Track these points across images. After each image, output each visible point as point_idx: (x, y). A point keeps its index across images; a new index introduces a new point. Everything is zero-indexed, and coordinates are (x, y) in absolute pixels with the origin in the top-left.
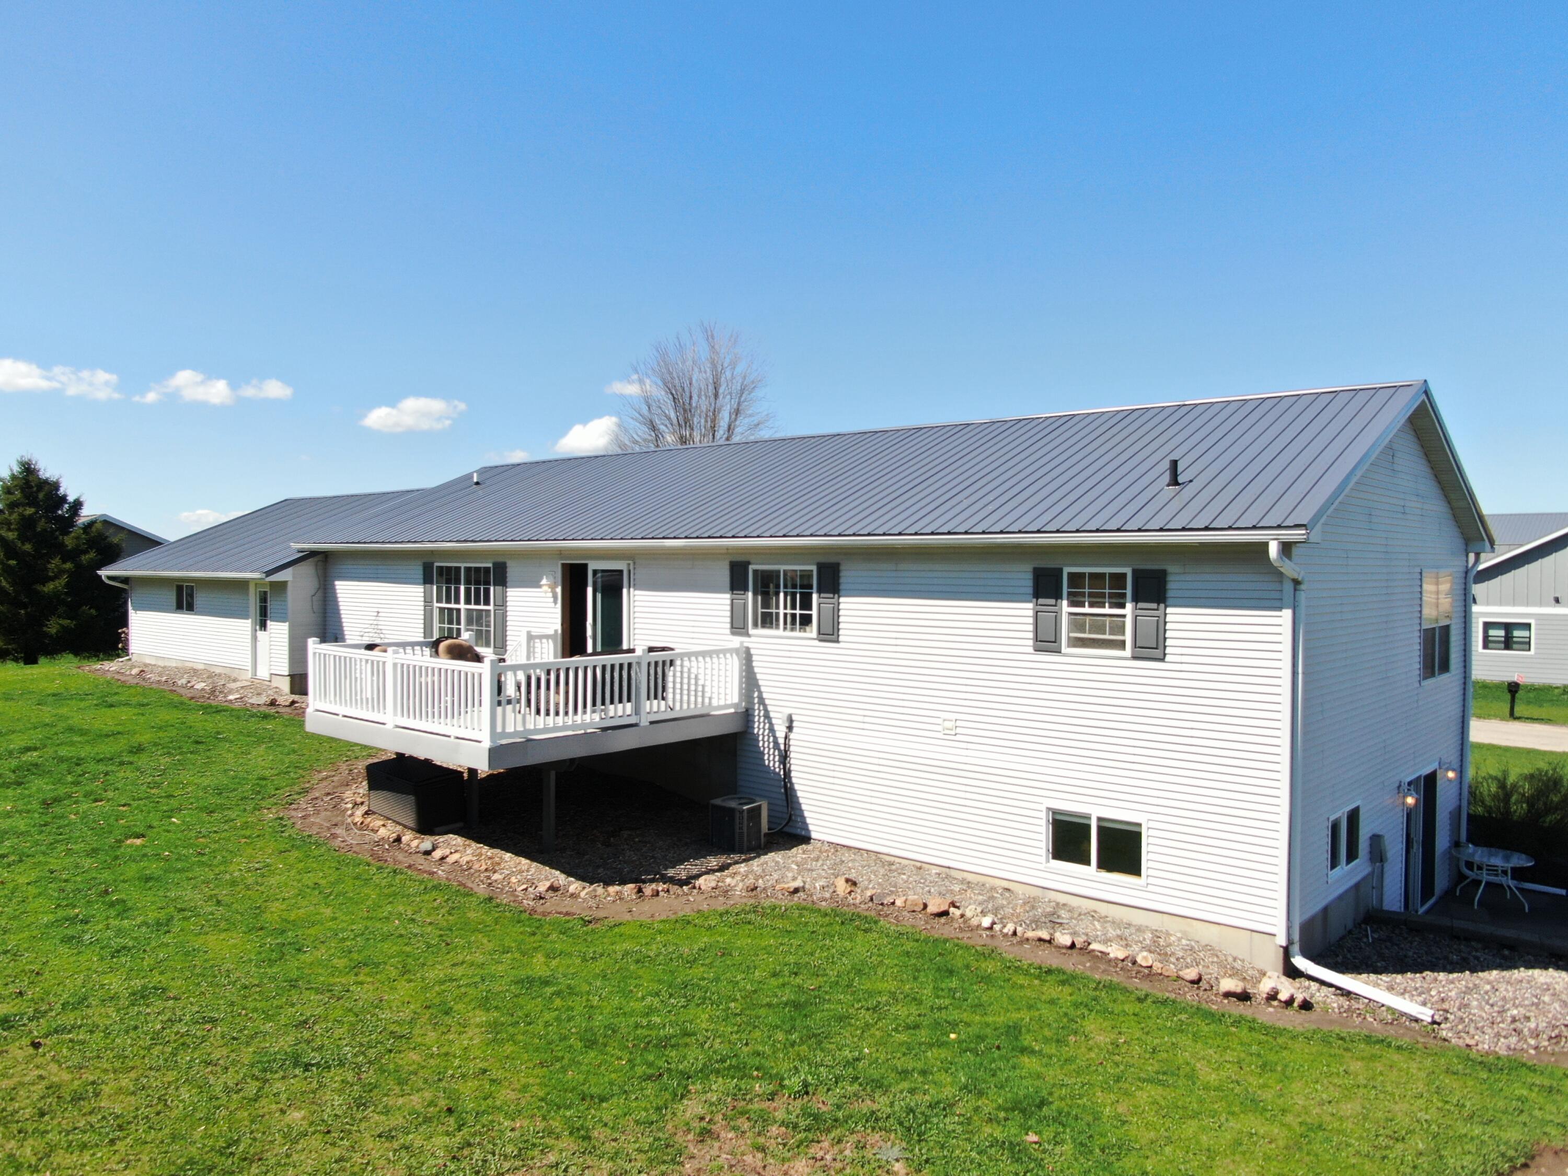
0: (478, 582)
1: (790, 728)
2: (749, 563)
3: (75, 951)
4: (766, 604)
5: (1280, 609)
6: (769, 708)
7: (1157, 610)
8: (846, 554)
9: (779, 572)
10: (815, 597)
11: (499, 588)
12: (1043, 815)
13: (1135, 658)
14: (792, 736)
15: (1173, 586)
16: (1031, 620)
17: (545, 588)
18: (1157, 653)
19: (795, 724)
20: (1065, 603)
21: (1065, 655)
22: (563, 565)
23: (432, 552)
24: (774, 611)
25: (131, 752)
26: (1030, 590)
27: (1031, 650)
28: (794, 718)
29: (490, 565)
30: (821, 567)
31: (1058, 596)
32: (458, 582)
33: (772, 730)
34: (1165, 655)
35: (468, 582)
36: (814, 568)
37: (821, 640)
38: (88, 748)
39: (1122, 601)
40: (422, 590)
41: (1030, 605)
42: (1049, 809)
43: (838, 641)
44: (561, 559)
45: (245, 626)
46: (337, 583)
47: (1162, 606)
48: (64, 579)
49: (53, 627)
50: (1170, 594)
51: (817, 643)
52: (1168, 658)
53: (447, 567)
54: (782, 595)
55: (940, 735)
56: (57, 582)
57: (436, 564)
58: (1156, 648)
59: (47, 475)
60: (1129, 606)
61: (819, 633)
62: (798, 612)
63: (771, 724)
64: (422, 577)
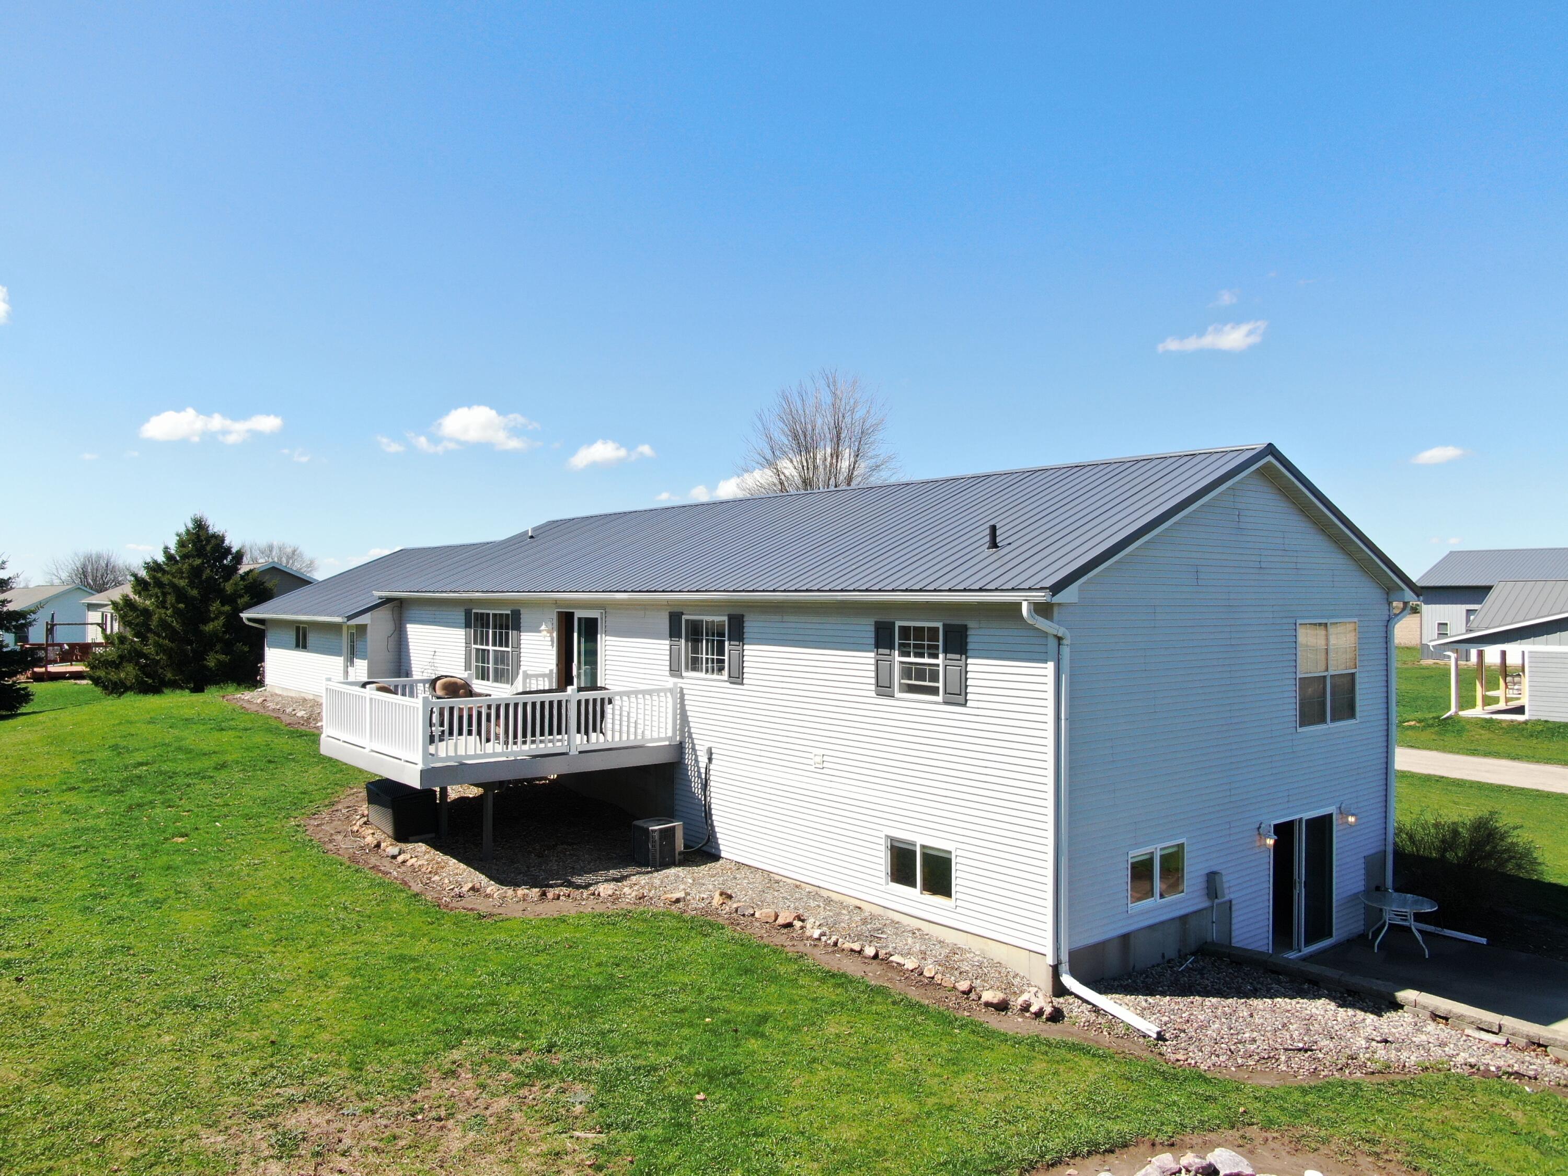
0: (501, 628)
1: (710, 760)
2: (682, 614)
3: (84, 918)
4: (695, 650)
5: (1045, 661)
6: (696, 742)
7: (960, 660)
8: (748, 607)
9: (702, 621)
10: (727, 643)
11: (515, 632)
12: (883, 841)
13: (946, 703)
14: (712, 767)
15: (973, 640)
16: (873, 668)
17: (545, 633)
18: (961, 699)
19: (714, 756)
20: (897, 652)
21: (898, 699)
22: (558, 612)
23: (471, 601)
24: (700, 656)
25: (216, 768)
26: (872, 641)
27: (873, 694)
28: (713, 750)
29: (509, 612)
30: (731, 618)
31: (892, 647)
32: (488, 627)
33: (697, 761)
34: (966, 701)
35: (495, 627)
36: (726, 619)
37: (731, 683)
38: (185, 764)
39: (935, 652)
40: (464, 633)
41: (872, 655)
42: (887, 836)
43: (742, 684)
44: (558, 607)
45: (339, 661)
46: (408, 626)
47: (964, 656)
48: (222, 619)
49: (211, 661)
50: (970, 646)
51: (728, 685)
52: (969, 703)
53: (481, 614)
54: (704, 641)
55: (812, 768)
56: (216, 623)
57: (474, 611)
58: (960, 695)
59: (215, 530)
60: (941, 656)
61: (730, 677)
62: (715, 657)
63: (696, 756)
64: (464, 621)
